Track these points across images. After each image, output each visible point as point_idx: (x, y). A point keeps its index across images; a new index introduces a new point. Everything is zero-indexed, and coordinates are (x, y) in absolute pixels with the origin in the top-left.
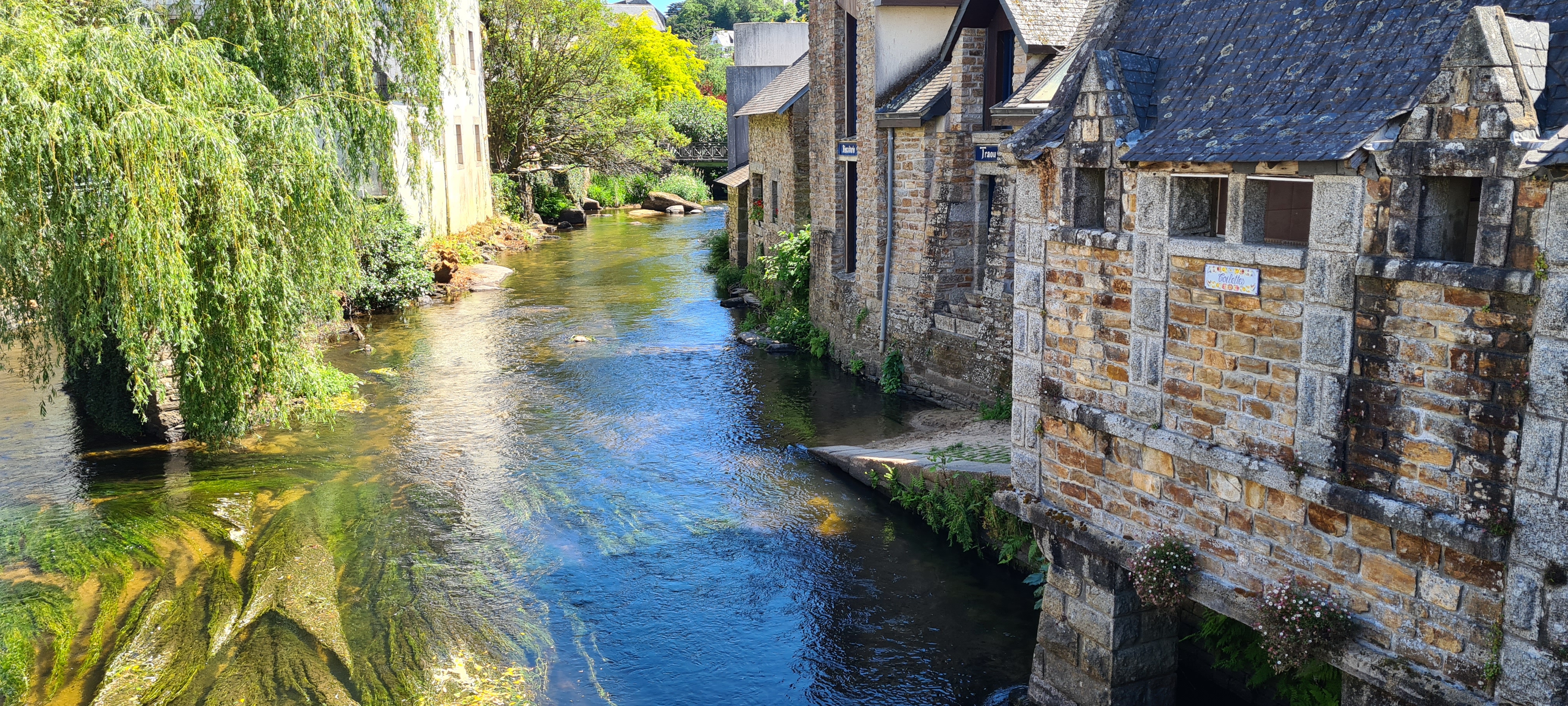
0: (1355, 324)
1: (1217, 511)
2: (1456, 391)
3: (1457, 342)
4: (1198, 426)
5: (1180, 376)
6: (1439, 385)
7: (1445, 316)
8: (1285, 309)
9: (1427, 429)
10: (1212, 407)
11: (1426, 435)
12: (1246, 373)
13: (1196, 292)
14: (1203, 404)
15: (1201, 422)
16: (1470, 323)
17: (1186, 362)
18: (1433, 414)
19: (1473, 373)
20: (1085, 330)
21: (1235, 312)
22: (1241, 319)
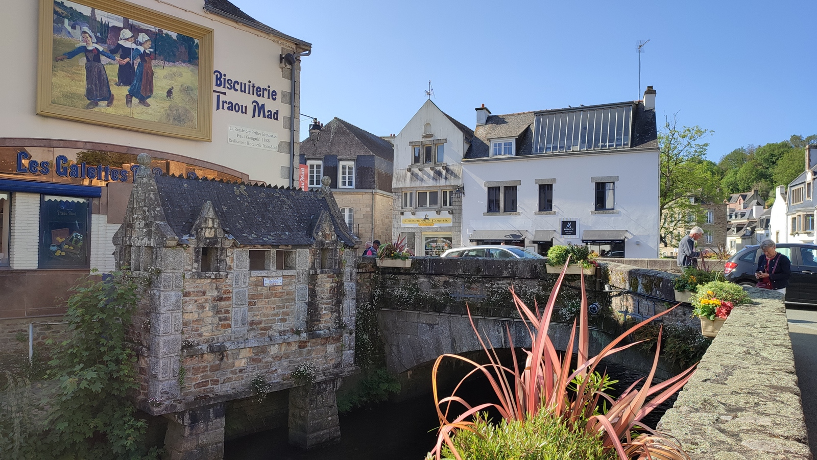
0: (309, 288)
1: (271, 359)
2: (331, 299)
3: (330, 287)
4: (263, 333)
5: (255, 318)
6: (328, 298)
7: (327, 282)
8: (290, 288)
9: (324, 310)
10: (266, 325)
11: (324, 312)
12: (278, 310)
13: (259, 288)
14: (263, 325)
15: (263, 332)
16: (332, 282)
17: (257, 313)
18: (325, 306)
19: (333, 294)
20: (208, 313)
21: (274, 292)
22: (276, 294)
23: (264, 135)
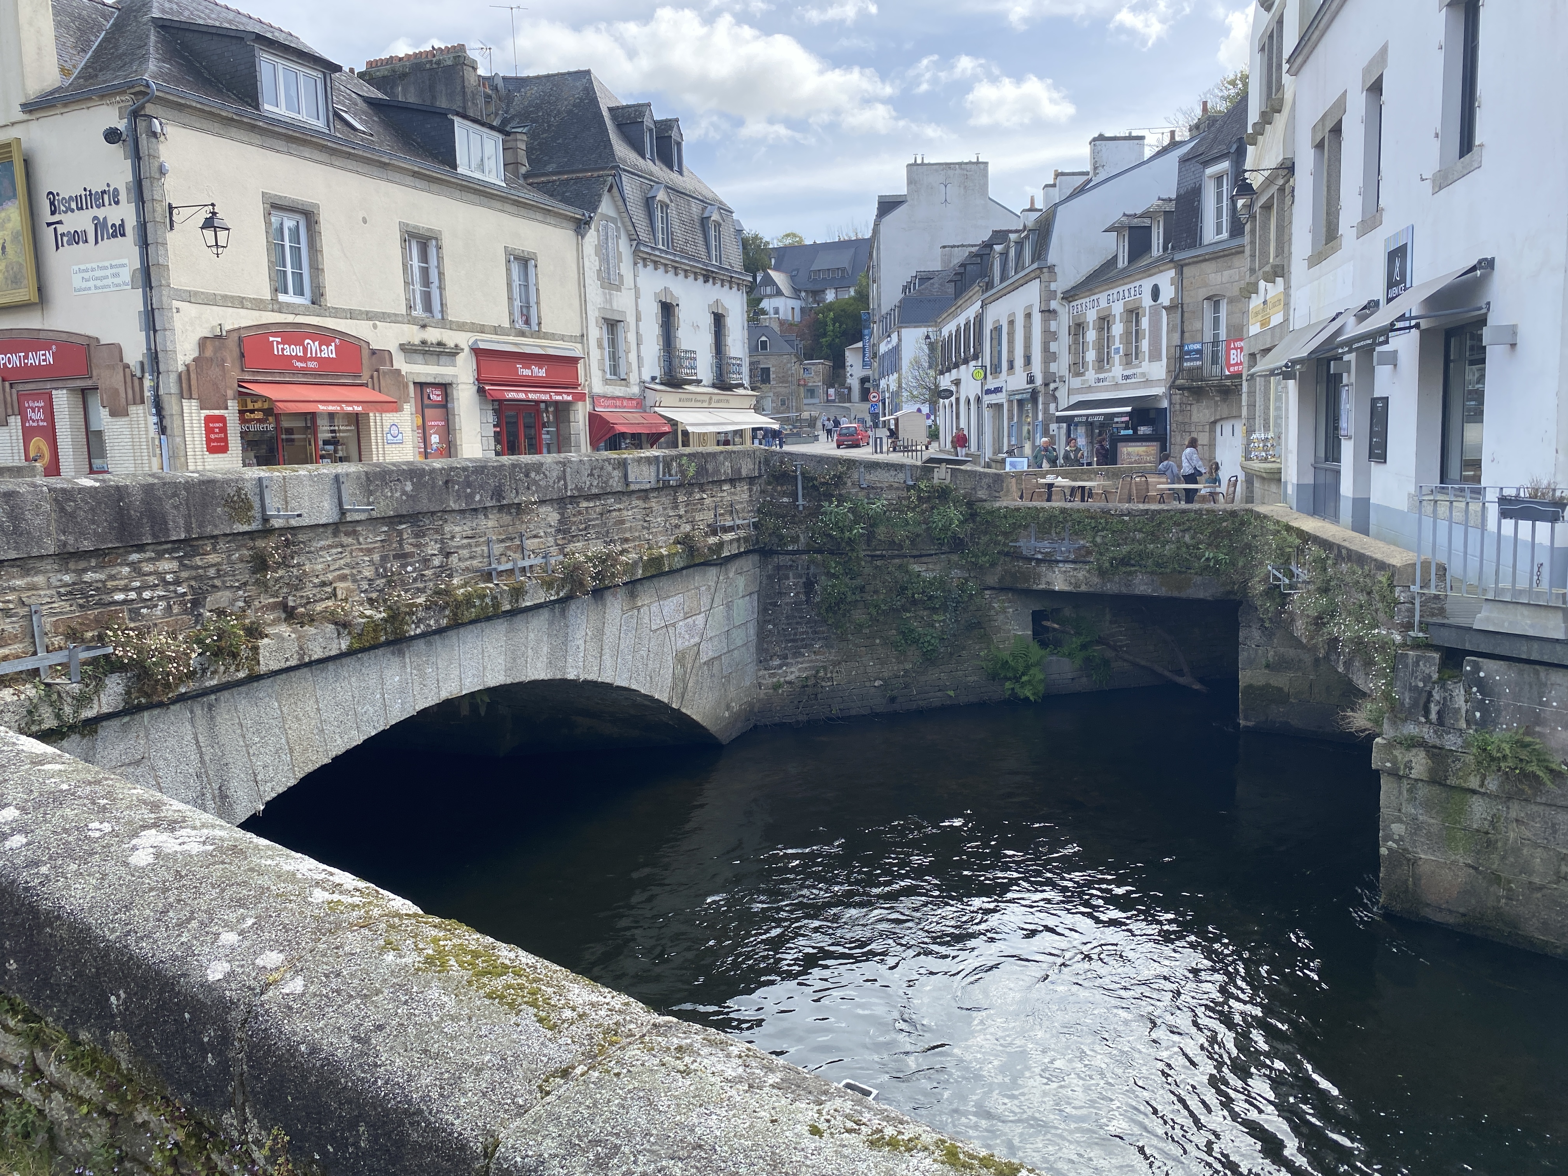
23: (112, 266)
